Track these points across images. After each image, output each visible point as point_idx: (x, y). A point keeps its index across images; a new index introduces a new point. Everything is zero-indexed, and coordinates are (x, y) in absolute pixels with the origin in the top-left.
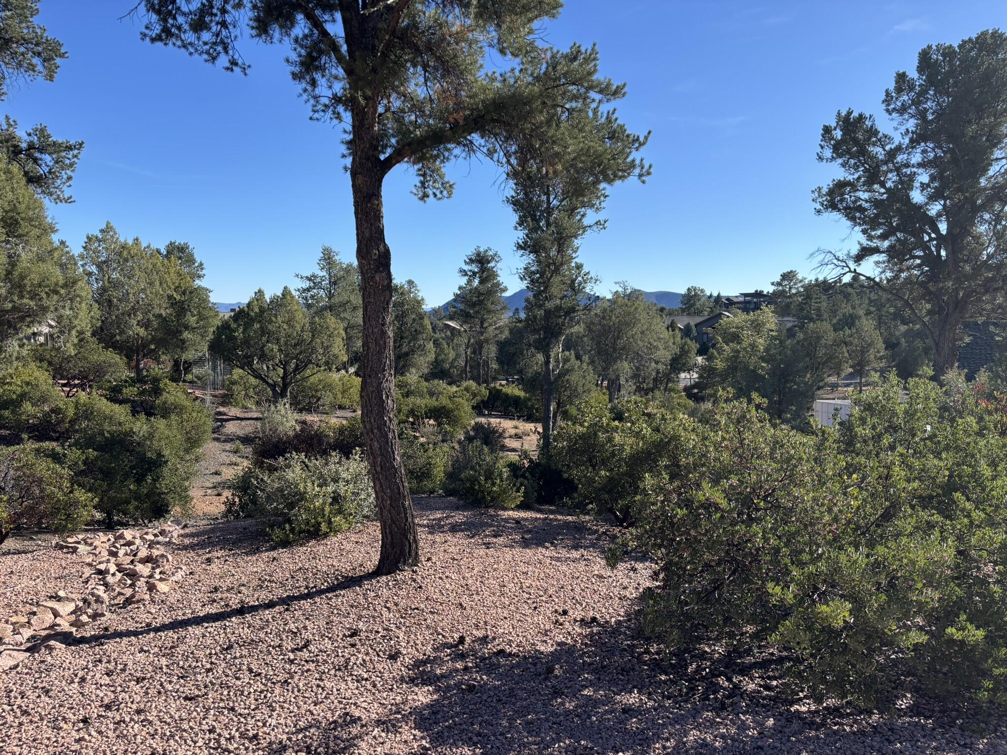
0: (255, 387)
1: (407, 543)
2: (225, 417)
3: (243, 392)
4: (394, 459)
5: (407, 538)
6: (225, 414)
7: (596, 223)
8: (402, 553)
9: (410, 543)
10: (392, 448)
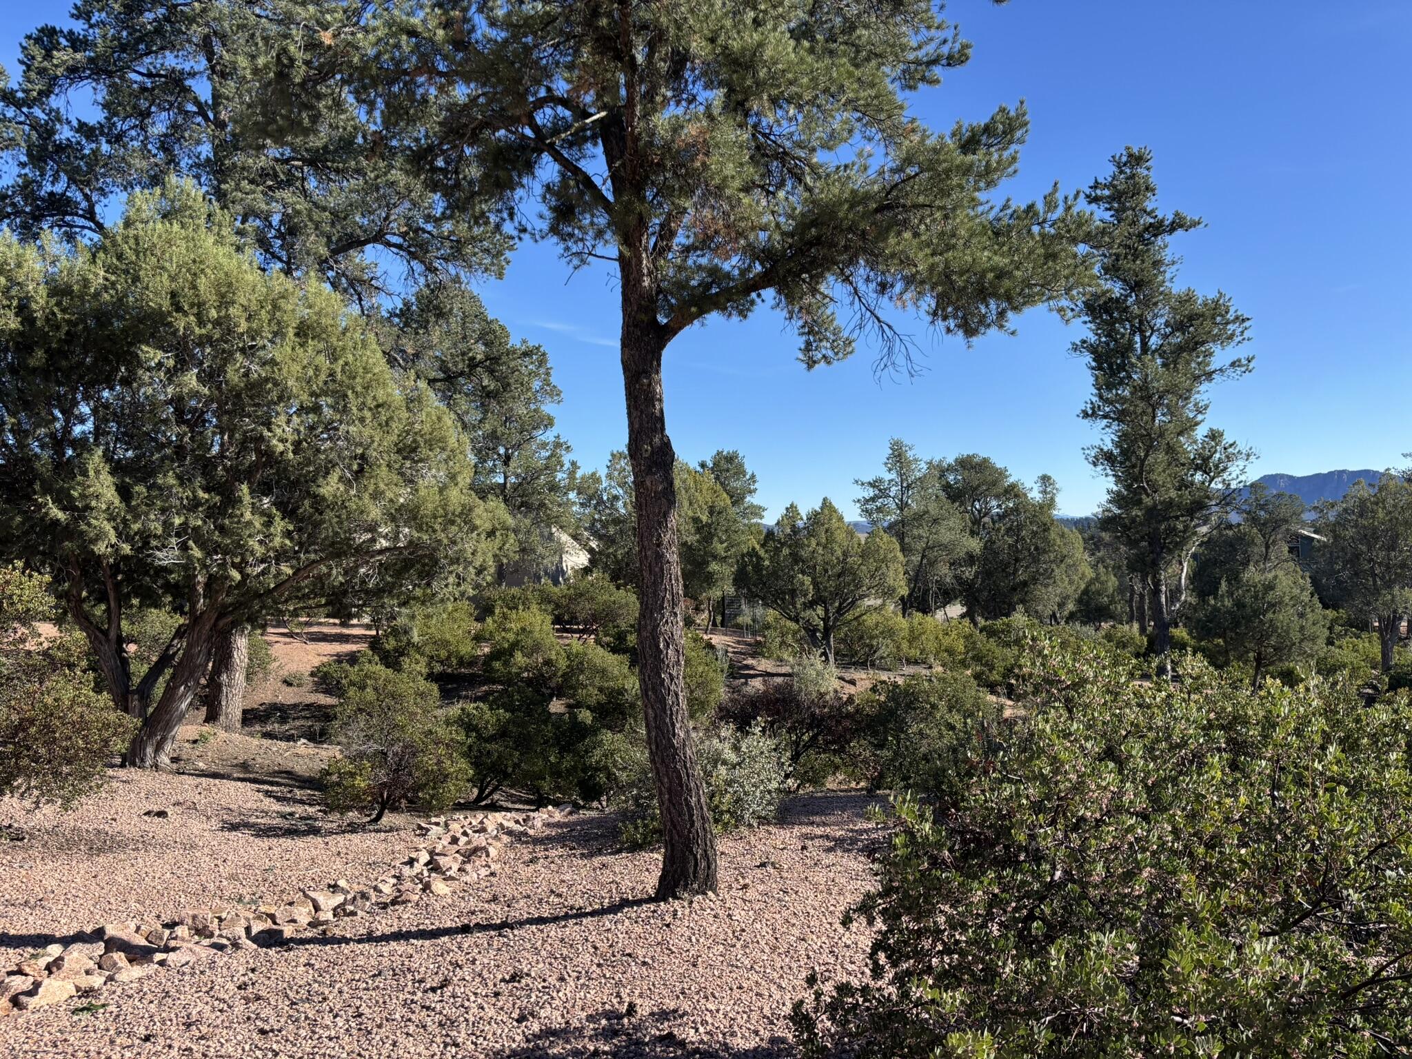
0: (795, 633)
1: (691, 857)
2: (752, 672)
3: (779, 639)
4: (674, 735)
5: (691, 851)
6: (752, 668)
7: (1233, 364)
8: (684, 873)
9: (696, 859)
10: (671, 719)
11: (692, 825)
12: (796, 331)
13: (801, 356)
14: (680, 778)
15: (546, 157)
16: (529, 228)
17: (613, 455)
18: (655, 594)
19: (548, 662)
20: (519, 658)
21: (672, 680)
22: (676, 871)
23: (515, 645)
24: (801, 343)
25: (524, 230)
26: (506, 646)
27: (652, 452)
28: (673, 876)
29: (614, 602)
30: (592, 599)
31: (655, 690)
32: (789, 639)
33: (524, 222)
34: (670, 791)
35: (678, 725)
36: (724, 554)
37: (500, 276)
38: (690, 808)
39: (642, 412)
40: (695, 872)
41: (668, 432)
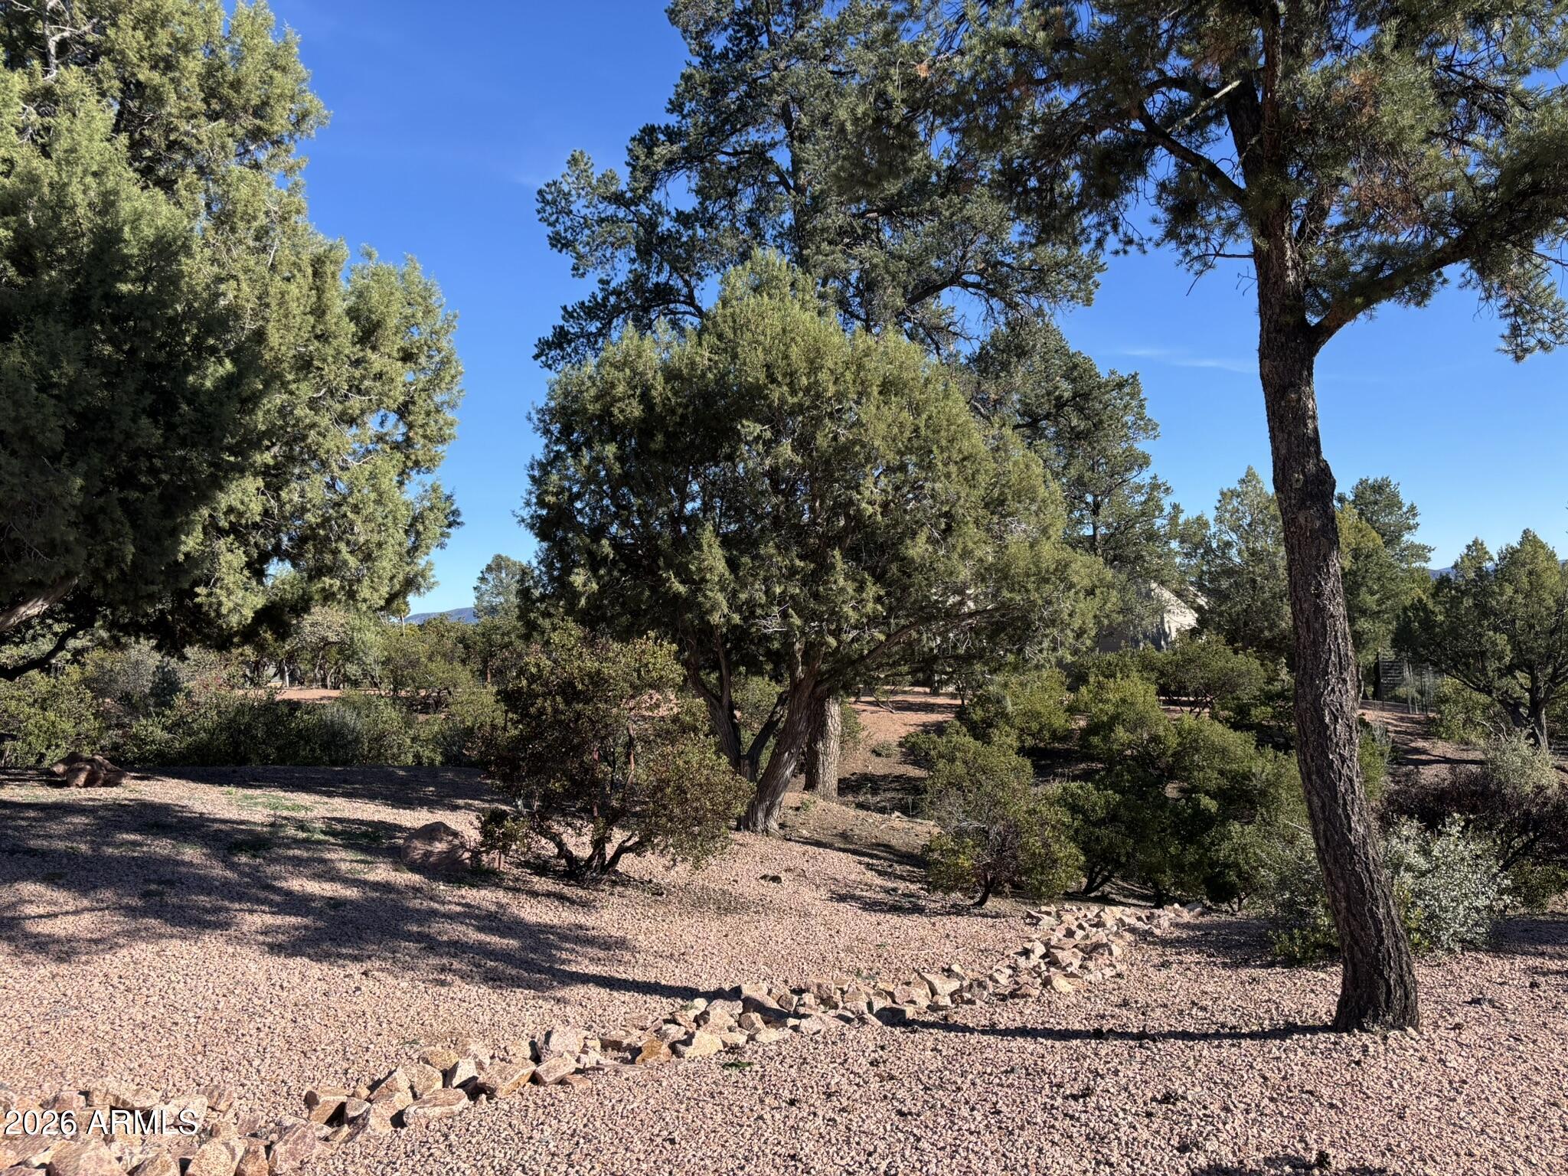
0: (1486, 708)
1: (1382, 982)
2: (1424, 757)
3: (1461, 716)
5: (1381, 974)
6: (1424, 752)
8: (1373, 1001)
9: (1388, 986)
11: (1381, 941)
12: (1497, 314)
13: (1503, 345)
14: (1360, 882)
15: (1160, 152)
16: (1136, 238)
17: (1222, 494)
18: (1316, 656)
19: (1155, 739)
20: (1121, 733)
21: (1343, 762)
22: (1361, 997)
23: (1115, 719)
24: (1504, 327)
25: (1130, 242)
26: (1105, 719)
27: (1306, 482)
28: (1358, 1003)
29: (1232, 670)
30: (1205, 665)
31: (1320, 774)
32: (1478, 716)
33: (1130, 233)
34: (1347, 898)
35: (1355, 818)
36: (1375, 608)
37: (1088, 301)
38: (1377, 922)
39: (1290, 434)
40: (1388, 1001)
41: (1325, 455)
